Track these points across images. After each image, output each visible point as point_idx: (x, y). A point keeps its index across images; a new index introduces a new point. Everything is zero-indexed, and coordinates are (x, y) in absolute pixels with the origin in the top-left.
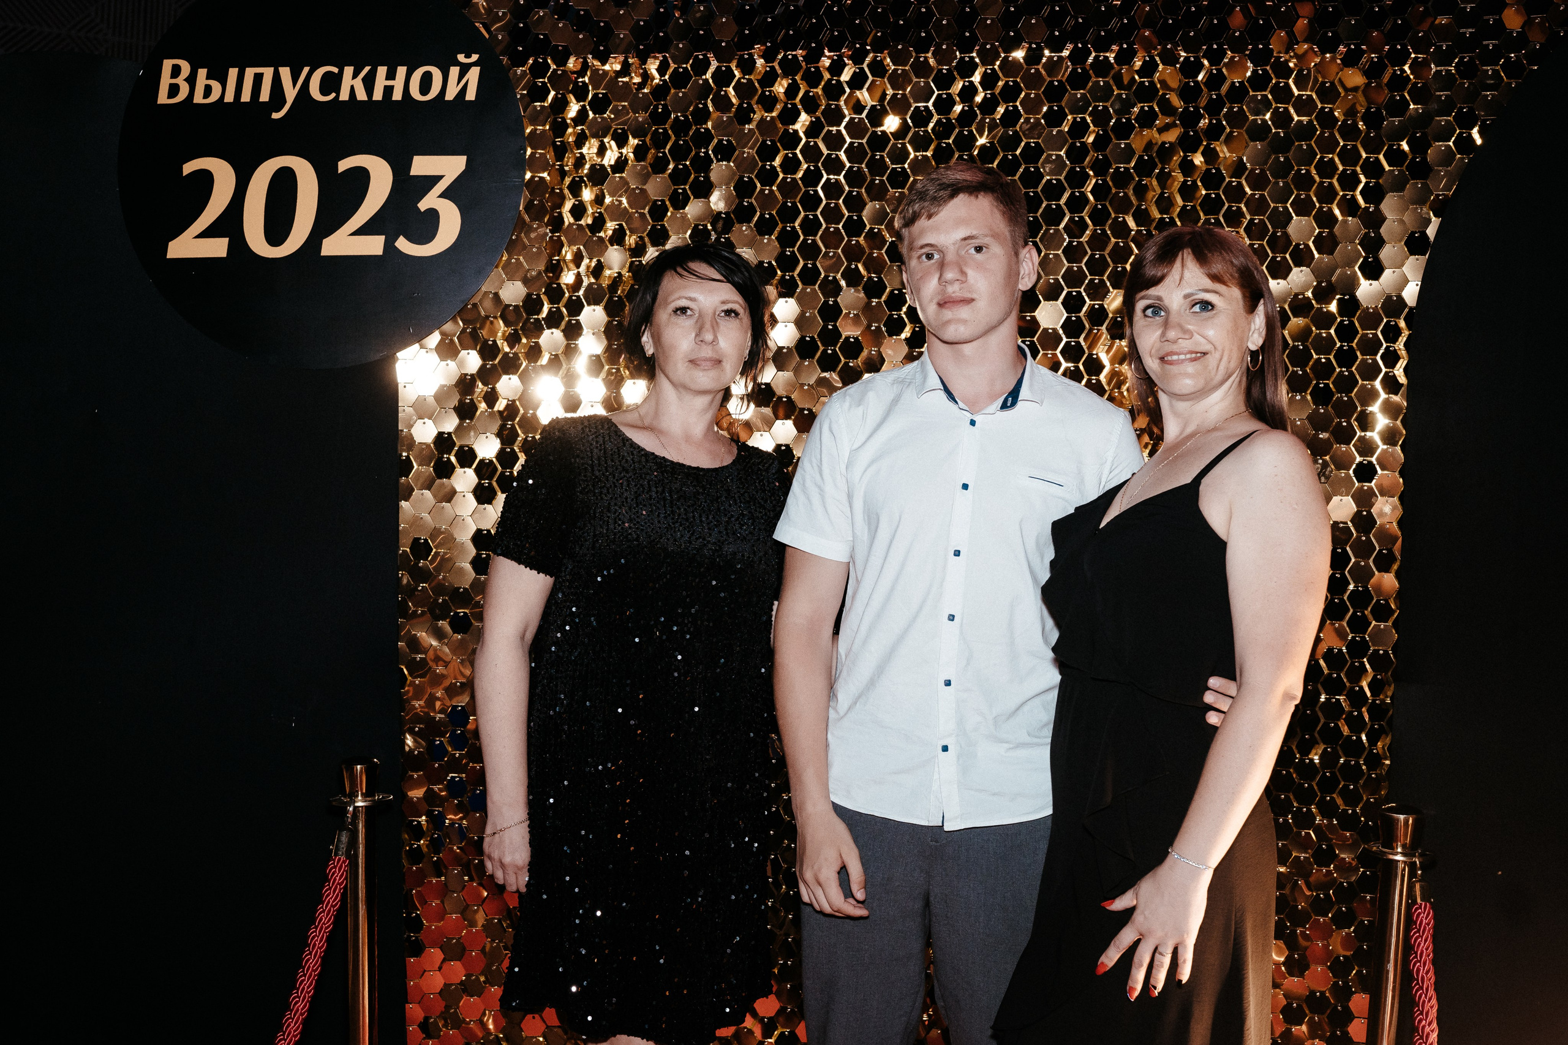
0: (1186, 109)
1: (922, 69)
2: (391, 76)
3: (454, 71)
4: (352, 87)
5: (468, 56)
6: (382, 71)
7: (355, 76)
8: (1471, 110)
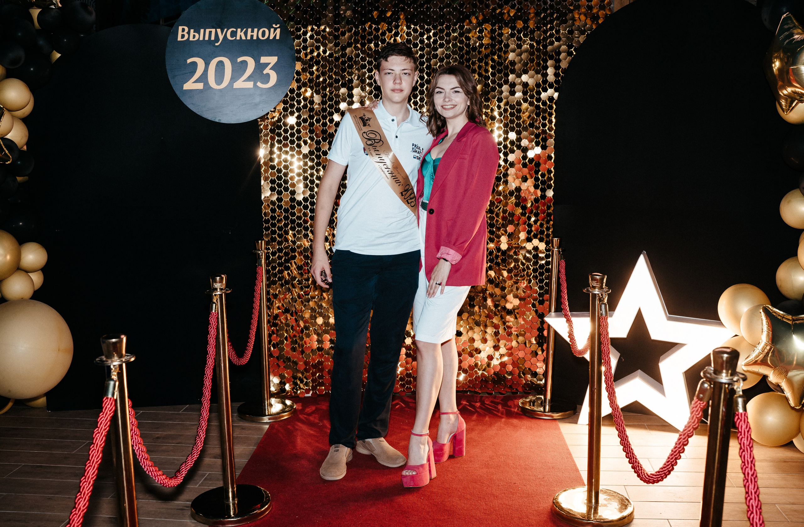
0: (492, 43)
1: (415, 31)
2: (252, 31)
3: (272, 30)
4: (241, 35)
5: (276, 25)
6: (250, 30)
7: (241, 32)
8: (572, 44)
